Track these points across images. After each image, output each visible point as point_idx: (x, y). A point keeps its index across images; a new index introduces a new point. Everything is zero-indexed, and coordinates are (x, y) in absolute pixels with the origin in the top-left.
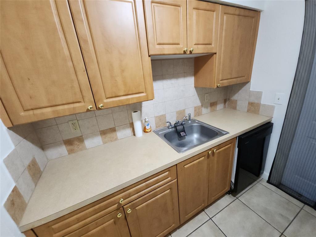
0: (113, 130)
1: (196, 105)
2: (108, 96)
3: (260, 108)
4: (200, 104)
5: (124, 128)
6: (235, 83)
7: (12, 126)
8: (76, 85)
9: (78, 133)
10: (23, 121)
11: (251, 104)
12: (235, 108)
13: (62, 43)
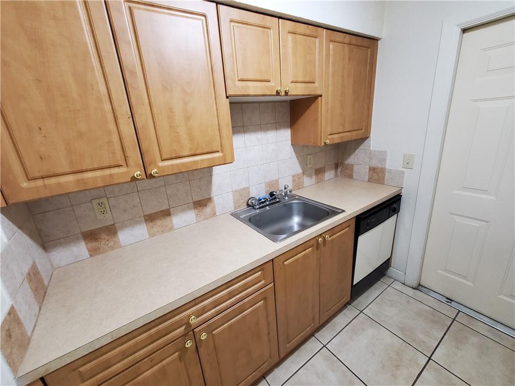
0: (167, 214)
1: (294, 173)
2: (165, 157)
3: (385, 175)
4: (300, 171)
5: (183, 210)
6: (350, 139)
7: (6, 205)
8: (115, 139)
9: (107, 220)
10: (26, 197)
11: (373, 170)
12: (350, 176)
13: (97, 75)
